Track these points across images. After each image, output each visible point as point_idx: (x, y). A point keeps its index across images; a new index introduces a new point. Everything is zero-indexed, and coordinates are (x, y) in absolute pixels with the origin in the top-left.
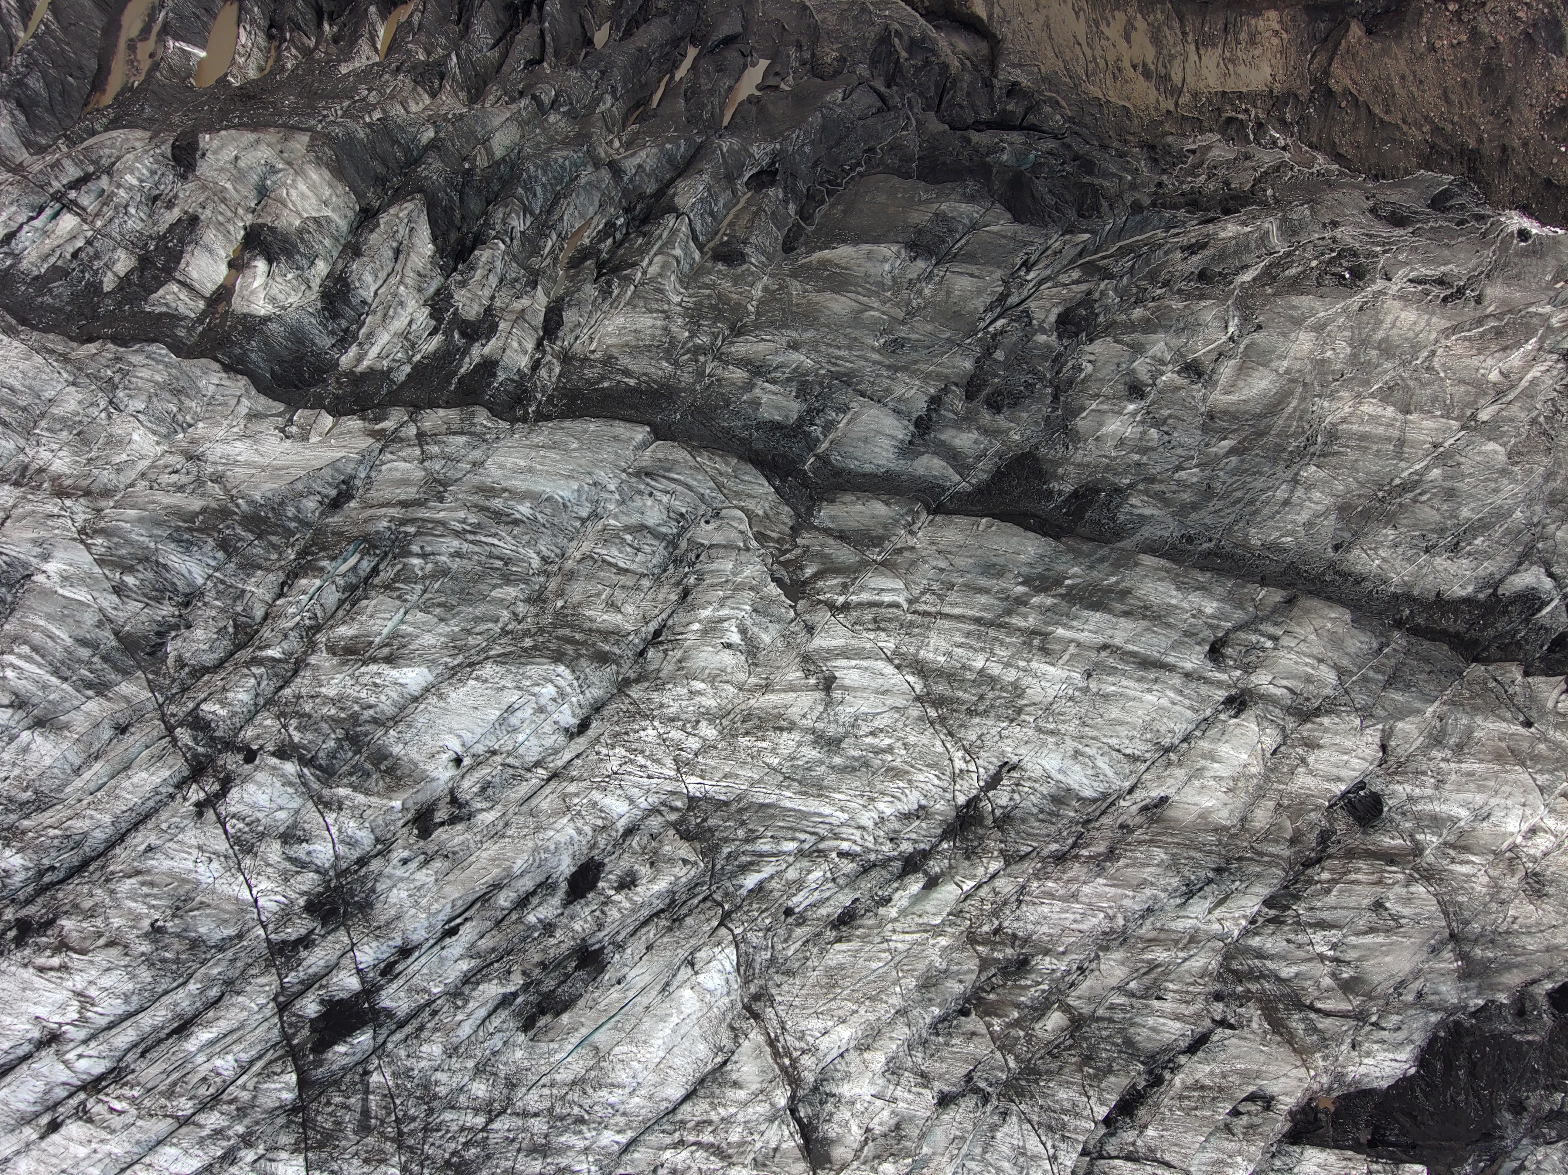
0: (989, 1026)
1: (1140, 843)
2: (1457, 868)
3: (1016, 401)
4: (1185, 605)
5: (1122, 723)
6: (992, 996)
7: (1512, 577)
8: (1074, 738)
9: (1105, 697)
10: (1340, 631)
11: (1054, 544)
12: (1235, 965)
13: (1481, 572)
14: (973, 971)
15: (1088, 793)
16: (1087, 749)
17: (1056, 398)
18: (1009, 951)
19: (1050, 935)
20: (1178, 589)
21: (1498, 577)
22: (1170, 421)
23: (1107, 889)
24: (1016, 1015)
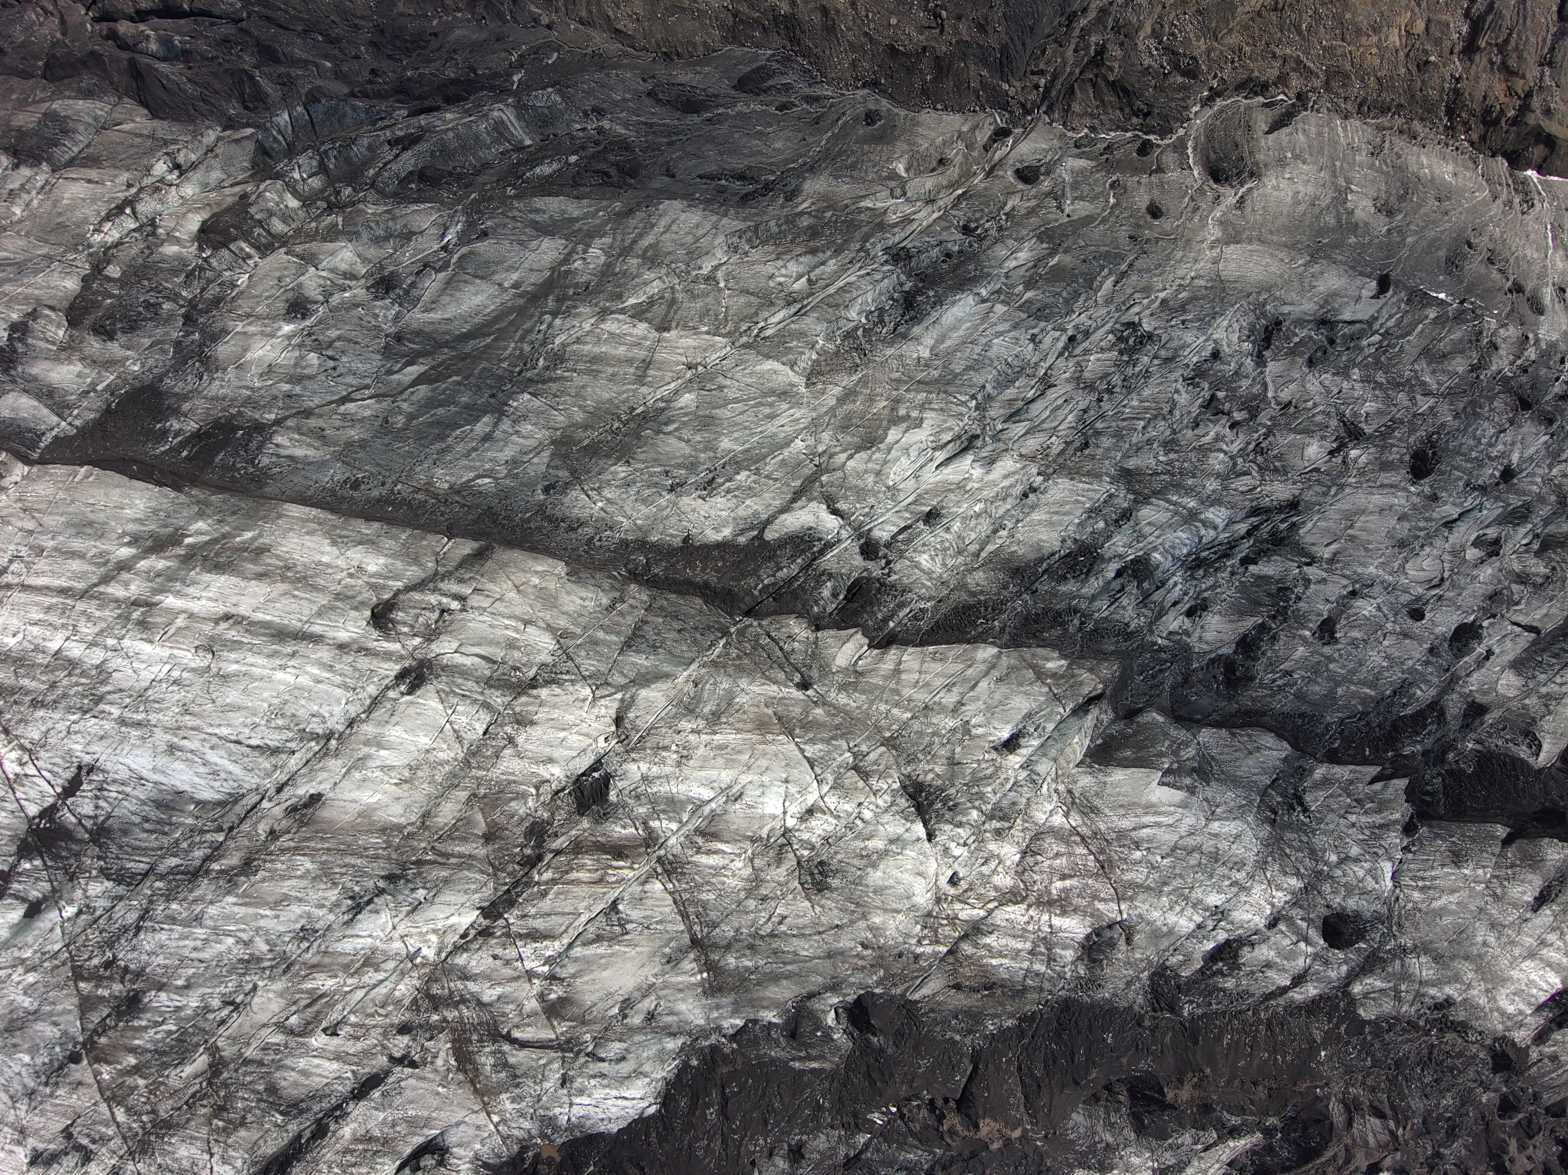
0: (96, 1074)
1: (283, 851)
2: (704, 859)
3: (133, 326)
4: (341, 563)
5: (240, 708)
6: (103, 1040)
7: (783, 517)
8: (166, 730)
9: (225, 678)
10: (552, 585)
11: (173, 494)
12: (436, 990)
13: (741, 512)
14: (70, 1011)
15: (207, 795)
16: (185, 742)
17: (188, 319)
18: (117, 987)
19: (166, 967)
20: (334, 543)
21: (764, 517)
22: (337, 344)
23: (236, 909)
24: (132, 1060)
